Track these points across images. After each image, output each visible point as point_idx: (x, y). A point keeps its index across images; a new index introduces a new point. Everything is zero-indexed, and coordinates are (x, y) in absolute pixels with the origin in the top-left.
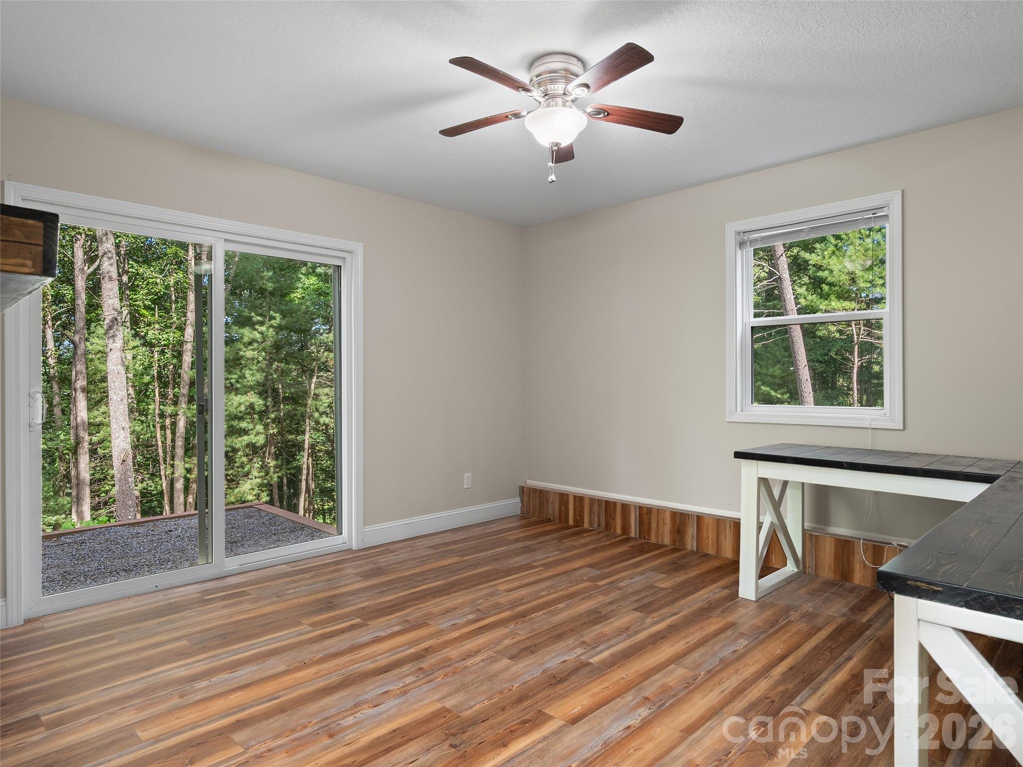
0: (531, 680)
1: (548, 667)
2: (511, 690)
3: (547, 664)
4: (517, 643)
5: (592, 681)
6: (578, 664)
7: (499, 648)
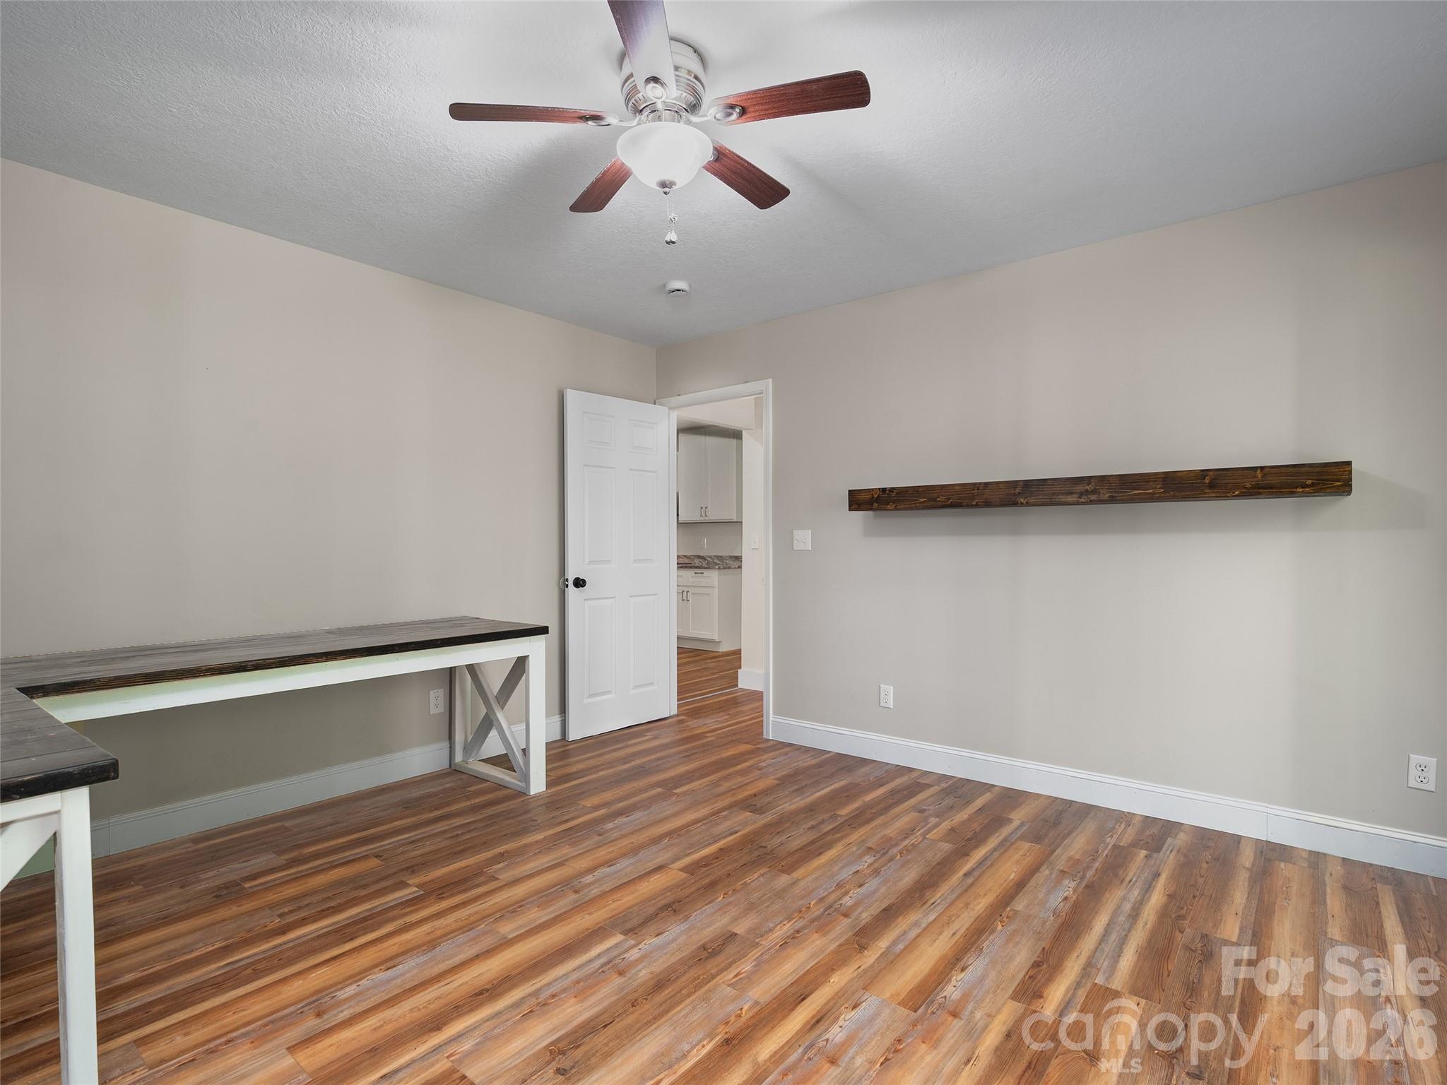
0: (703, 906)
1: (682, 925)
2: (725, 894)
3: (682, 929)
4: (730, 965)
5: (630, 908)
6: (640, 931)
7: (755, 953)
